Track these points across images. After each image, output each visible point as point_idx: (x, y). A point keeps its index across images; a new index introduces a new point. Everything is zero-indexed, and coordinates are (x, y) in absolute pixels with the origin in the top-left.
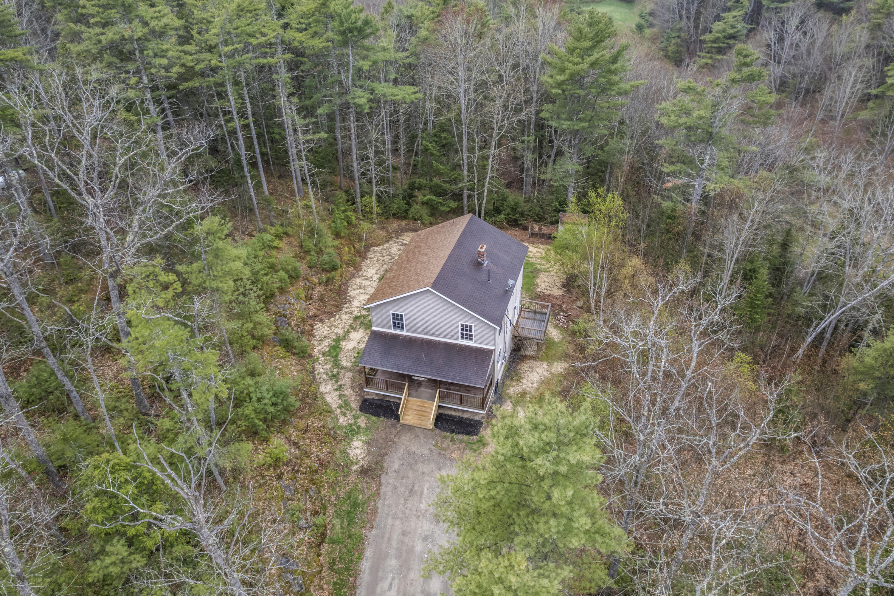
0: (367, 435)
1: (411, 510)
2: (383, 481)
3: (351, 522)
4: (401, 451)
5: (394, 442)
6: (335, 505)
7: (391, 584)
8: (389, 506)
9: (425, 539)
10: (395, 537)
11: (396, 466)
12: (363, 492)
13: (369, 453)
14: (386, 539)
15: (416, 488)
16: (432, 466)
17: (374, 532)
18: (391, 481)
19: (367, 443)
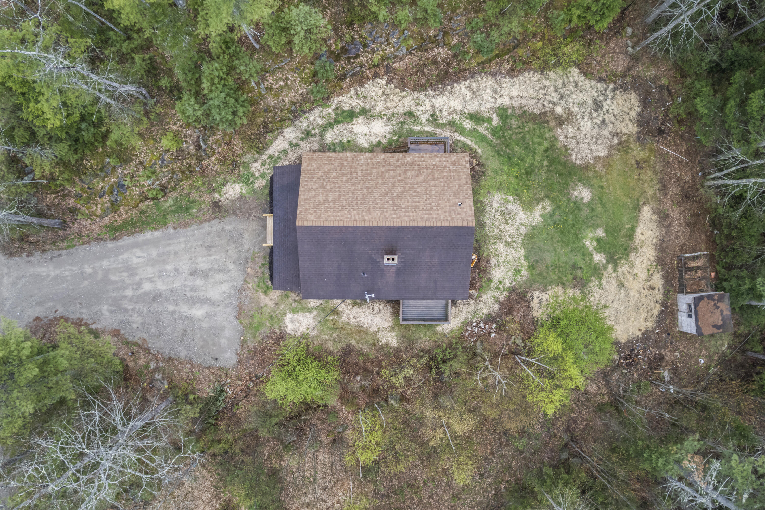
0: (249, 193)
1: (195, 252)
2: (213, 222)
3: (174, 212)
4: (241, 227)
5: (248, 218)
6: (181, 195)
7: (140, 257)
8: (193, 235)
9: (176, 270)
10: (172, 248)
11: (228, 227)
12: (199, 211)
13: (233, 201)
14: (169, 242)
15: (213, 250)
16: (235, 256)
17: (172, 231)
18: (214, 229)
19: (241, 197)
